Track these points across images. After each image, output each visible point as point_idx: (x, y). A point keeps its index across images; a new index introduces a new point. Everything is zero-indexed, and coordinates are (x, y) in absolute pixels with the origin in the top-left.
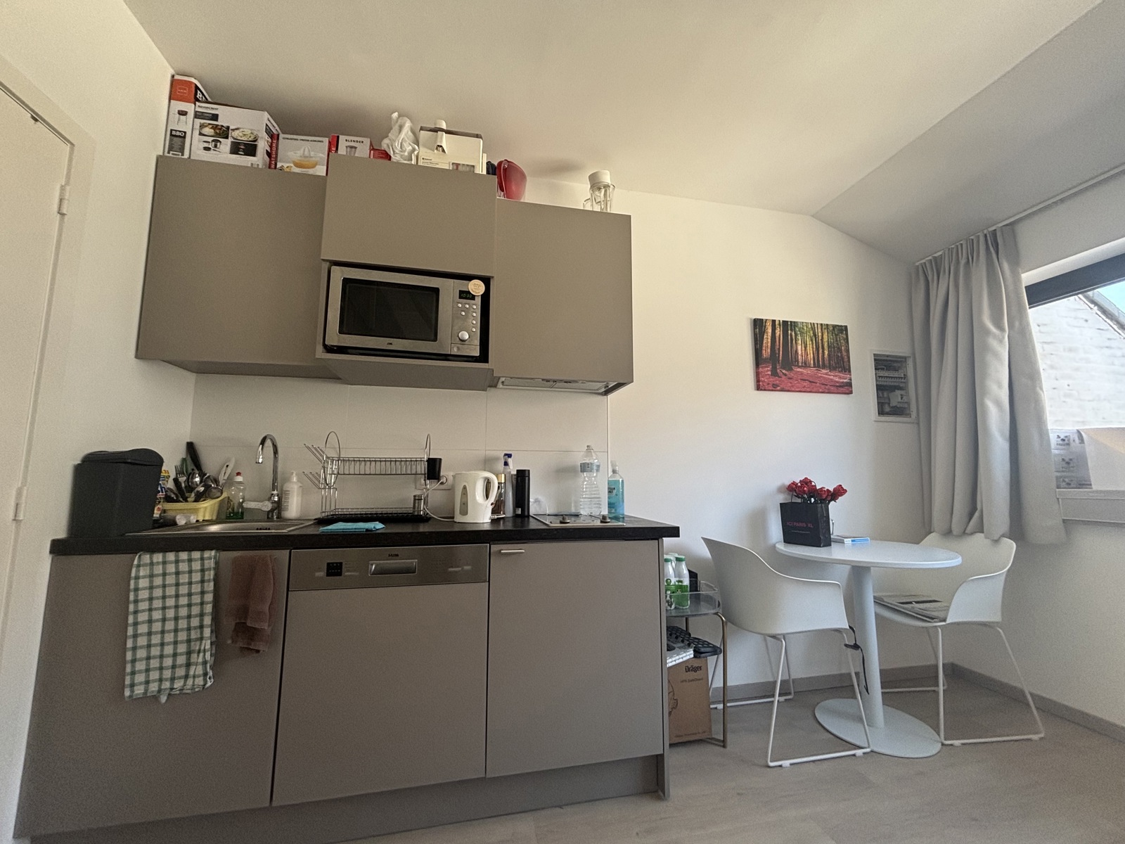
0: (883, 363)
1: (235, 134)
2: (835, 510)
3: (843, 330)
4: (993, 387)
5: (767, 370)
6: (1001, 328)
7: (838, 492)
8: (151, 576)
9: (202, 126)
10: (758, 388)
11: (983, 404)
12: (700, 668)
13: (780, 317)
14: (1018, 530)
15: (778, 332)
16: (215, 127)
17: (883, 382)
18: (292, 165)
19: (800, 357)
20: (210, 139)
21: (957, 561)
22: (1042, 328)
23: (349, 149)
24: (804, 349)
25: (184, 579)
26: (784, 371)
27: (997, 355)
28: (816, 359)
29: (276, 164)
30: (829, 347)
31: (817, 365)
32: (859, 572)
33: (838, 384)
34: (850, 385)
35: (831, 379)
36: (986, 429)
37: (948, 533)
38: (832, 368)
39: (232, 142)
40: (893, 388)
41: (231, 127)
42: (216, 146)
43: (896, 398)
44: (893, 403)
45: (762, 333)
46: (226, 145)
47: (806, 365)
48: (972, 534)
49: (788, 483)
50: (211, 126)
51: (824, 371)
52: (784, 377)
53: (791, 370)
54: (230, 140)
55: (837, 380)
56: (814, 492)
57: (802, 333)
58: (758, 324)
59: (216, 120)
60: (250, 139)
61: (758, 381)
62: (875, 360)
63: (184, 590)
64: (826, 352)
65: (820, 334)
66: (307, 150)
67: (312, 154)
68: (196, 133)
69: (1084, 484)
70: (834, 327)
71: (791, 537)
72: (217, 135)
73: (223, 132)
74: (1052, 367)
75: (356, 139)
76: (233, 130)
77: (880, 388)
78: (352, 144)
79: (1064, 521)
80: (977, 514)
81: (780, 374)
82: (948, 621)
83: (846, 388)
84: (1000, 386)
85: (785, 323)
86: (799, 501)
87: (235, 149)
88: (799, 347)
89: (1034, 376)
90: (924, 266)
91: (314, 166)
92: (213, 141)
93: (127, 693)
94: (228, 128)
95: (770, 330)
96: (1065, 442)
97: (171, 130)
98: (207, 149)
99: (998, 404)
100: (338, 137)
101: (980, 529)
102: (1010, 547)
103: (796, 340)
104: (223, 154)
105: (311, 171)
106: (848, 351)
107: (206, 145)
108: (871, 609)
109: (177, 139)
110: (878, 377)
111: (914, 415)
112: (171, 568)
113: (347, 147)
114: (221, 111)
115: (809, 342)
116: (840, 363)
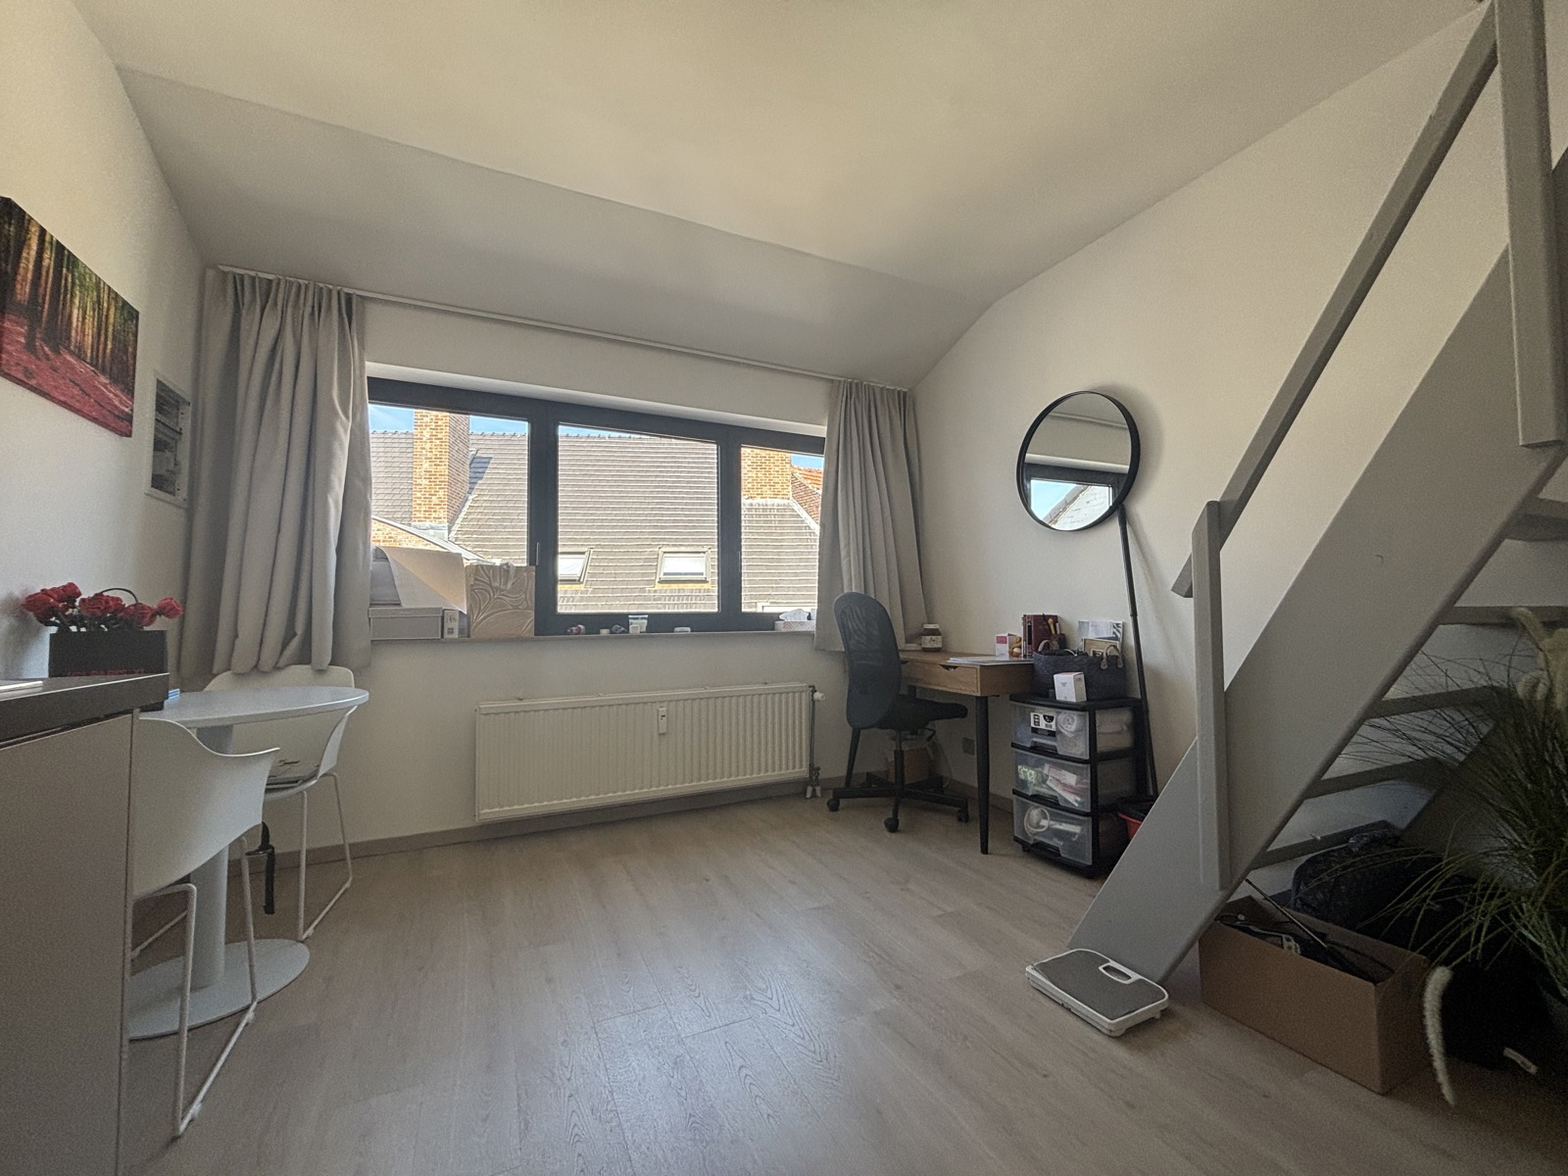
0: (165, 400)
3: (133, 315)
5: (20, 332)
6: (346, 416)
13: (54, 231)
15: (48, 259)
17: (162, 434)
19: (73, 333)
24: (81, 321)
26: (46, 349)
28: (95, 346)
30: (114, 338)
31: (94, 362)
33: (117, 413)
34: (131, 419)
35: (110, 399)
38: (114, 380)
40: (168, 446)
43: (169, 462)
44: (166, 470)
45: (22, 244)
47: (80, 355)
51: (102, 379)
52: (45, 361)
53: (57, 352)
55: (117, 403)
57: (81, 285)
58: (14, 216)
62: (159, 390)
64: (109, 346)
65: (105, 305)
69: (393, 602)
70: (124, 302)
77: (157, 441)
79: (373, 641)
81: (41, 354)
83: (125, 424)
85: (60, 247)
88: (75, 312)
95: (34, 244)
96: (381, 555)
103: (72, 296)
106: (134, 355)
110: (158, 422)
111: (179, 497)
115: (89, 312)
116: (123, 373)
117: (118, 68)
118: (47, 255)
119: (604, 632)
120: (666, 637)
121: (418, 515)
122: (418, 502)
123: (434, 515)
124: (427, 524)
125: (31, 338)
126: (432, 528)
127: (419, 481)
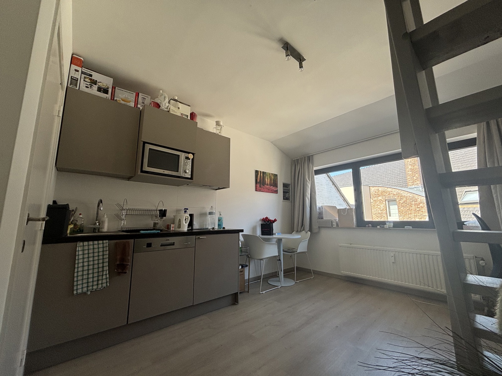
0: (285, 185)
1: (99, 84)
2: (274, 225)
3: (276, 175)
4: (308, 195)
5: (258, 185)
6: (309, 180)
7: (275, 220)
8: (83, 250)
9: (85, 78)
10: (256, 190)
11: (306, 198)
12: (243, 271)
13: (262, 171)
14: (310, 230)
15: (262, 175)
16: (91, 79)
17: (285, 191)
18: (121, 100)
19: (266, 182)
20: (89, 84)
21: (300, 236)
22: (317, 179)
23: (143, 99)
24: (267, 180)
25: (96, 250)
27: (309, 187)
28: (270, 183)
29: (114, 98)
30: (273, 180)
31: (270, 185)
32: (279, 241)
33: (274, 191)
34: (277, 191)
35: (273, 189)
36: (306, 204)
37: (297, 231)
38: (273, 186)
39: (98, 87)
40: (287, 192)
41: (98, 81)
42: (91, 87)
43: (287, 195)
44: (286, 197)
45: (258, 174)
46: (95, 87)
47: (267, 185)
48: (302, 231)
49: (262, 218)
50: (89, 79)
51: (272, 187)
52: (262, 188)
53: (264, 186)
54: (97, 86)
56: (269, 220)
57: (267, 175)
58: (257, 172)
59: (92, 77)
60: (106, 87)
61: (256, 188)
62: (283, 184)
63: (96, 254)
65: (271, 176)
66: (127, 95)
67: (129, 97)
68: (82, 80)
69: (322, 218)
70: (275, 174)
71: (263, 233)
72: (91, 82)
73: (94, 82)
74: (318, 189)
75: (146, 95)
76: (99, 82)
77: (284, 192)
78: (144, 97)
79: (319, 227)
80: (303, 226)
81: (261, 187)
82: (298, 252)
83: (276, 192)
84: (309, 194)
85: (263, 172)
86: (265, 223)
87: (99, 89)
88: (266, 179)
89: (315, 193)
90: (295, 160)
91: (130, 102)
92: (90, 84)
93: (75, 292)
94: (96, 81)
95: (259, 174)
96: (319, 208)
97: (72, 76)
98: (86, 87)
99: (308, 199)
100: (139, 93)
101: (304, 230)
102: (309, 233)
103: (265, 177)
104: (94, 90)
105: (128, 104)
106: (277, 181)
107: (87, 86)
108: (282, 252)
109: (74, 81)
110: (284, 189)
111: (291, 200)
112: (91, 247)
113: (142, 97)
114: (93, 73)
115: (269, 178)
116: (275, 185)
117: (271, 142)
118: (261, 174)
119: (378, 227)
120: (401, 230)
121: (410, 184)
122: (409, 180)
123: (415, 183)
124: (413, 186)
125: (260, 185)
126: (415, 188)
127: (408, 173)
